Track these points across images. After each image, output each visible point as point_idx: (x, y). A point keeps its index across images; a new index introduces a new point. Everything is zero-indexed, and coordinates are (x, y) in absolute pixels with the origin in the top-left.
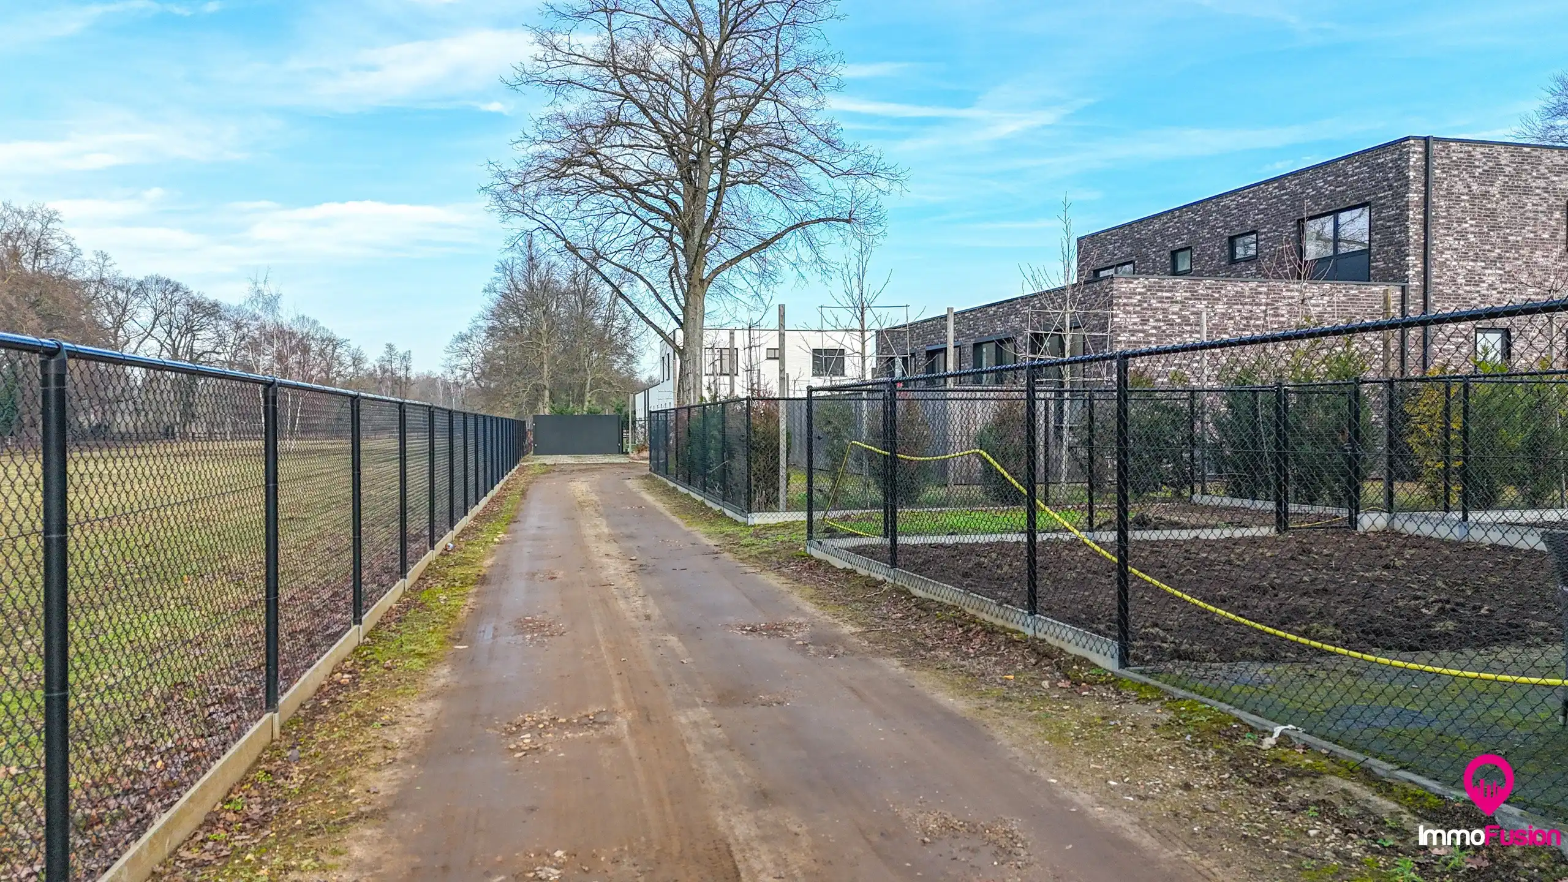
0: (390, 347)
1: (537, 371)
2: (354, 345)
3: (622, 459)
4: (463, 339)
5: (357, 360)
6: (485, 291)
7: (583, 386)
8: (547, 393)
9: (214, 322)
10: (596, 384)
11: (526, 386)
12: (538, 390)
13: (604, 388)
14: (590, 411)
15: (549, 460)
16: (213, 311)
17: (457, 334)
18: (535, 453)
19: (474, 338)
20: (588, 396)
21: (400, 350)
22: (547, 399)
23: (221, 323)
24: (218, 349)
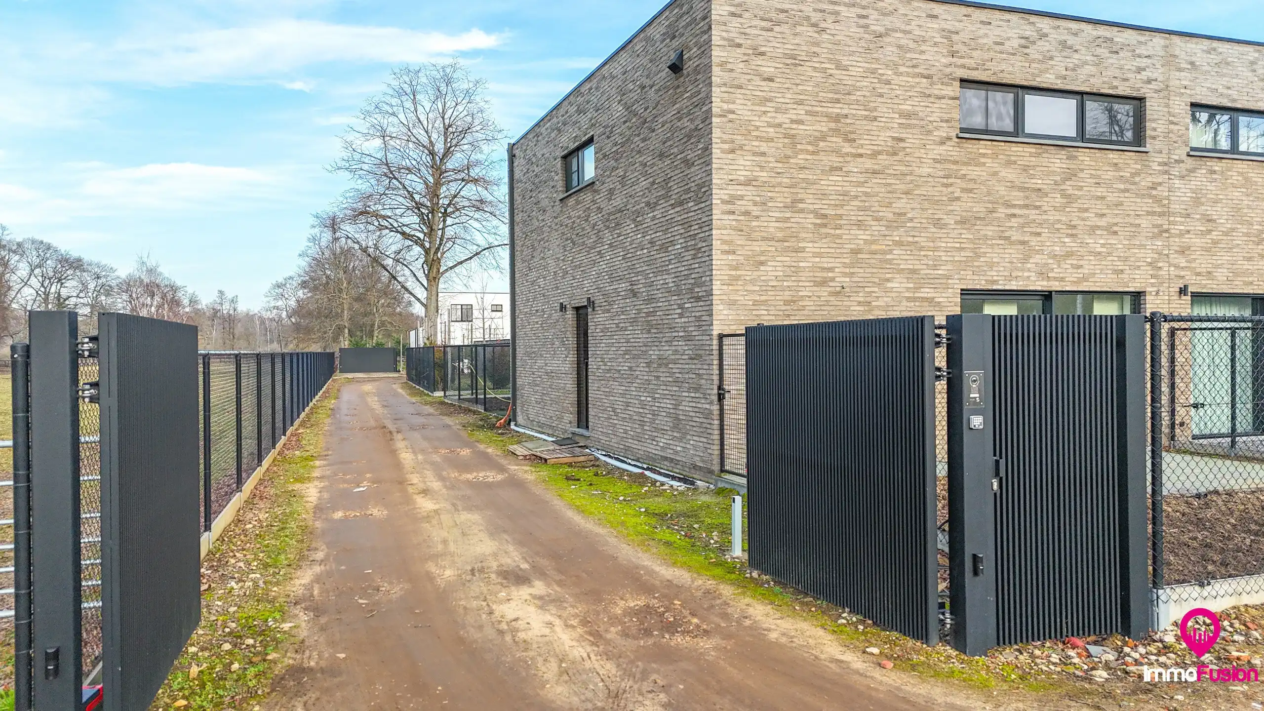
0: (221, 293)
1: (339, 316)
2: (190, 290)
3: (396, 375)
4: (279, 287)
5: (193, 301)
6: (300, 255)
7: (373, 325)
8: (346, 331)
9: (79, 274)
10: (383, 324)
11: (331, 326)
12: (340, 329)
13: (389, 327)
14: (377, 344)
15: (350, 376)
16: (77, 265)
17: (274, 283)
18: (340, 372)
19: (288, 286)
20: (376, 333)
21: (229, 295)
22: (346, 335)
23: (84, 274)
24: (81, 295)
